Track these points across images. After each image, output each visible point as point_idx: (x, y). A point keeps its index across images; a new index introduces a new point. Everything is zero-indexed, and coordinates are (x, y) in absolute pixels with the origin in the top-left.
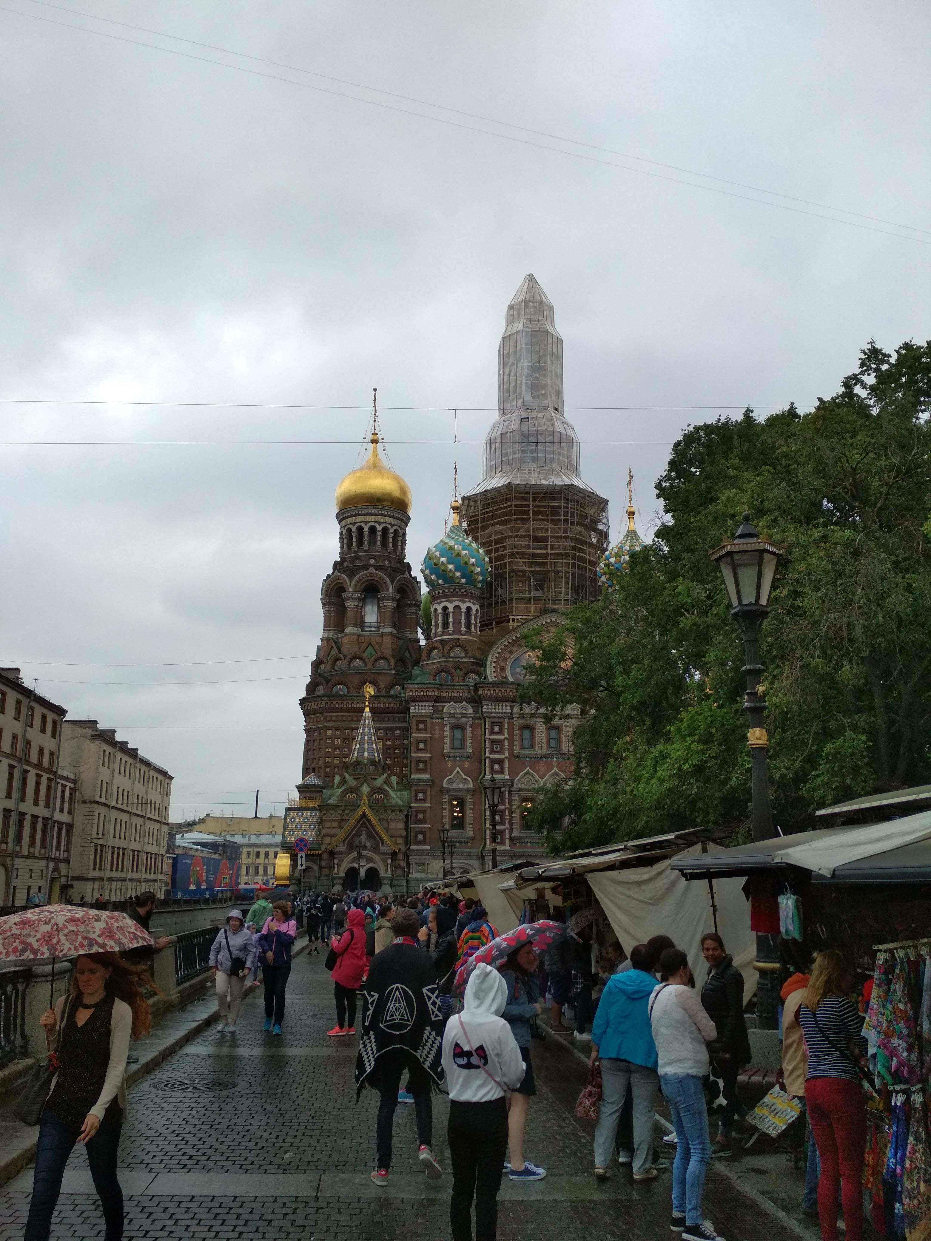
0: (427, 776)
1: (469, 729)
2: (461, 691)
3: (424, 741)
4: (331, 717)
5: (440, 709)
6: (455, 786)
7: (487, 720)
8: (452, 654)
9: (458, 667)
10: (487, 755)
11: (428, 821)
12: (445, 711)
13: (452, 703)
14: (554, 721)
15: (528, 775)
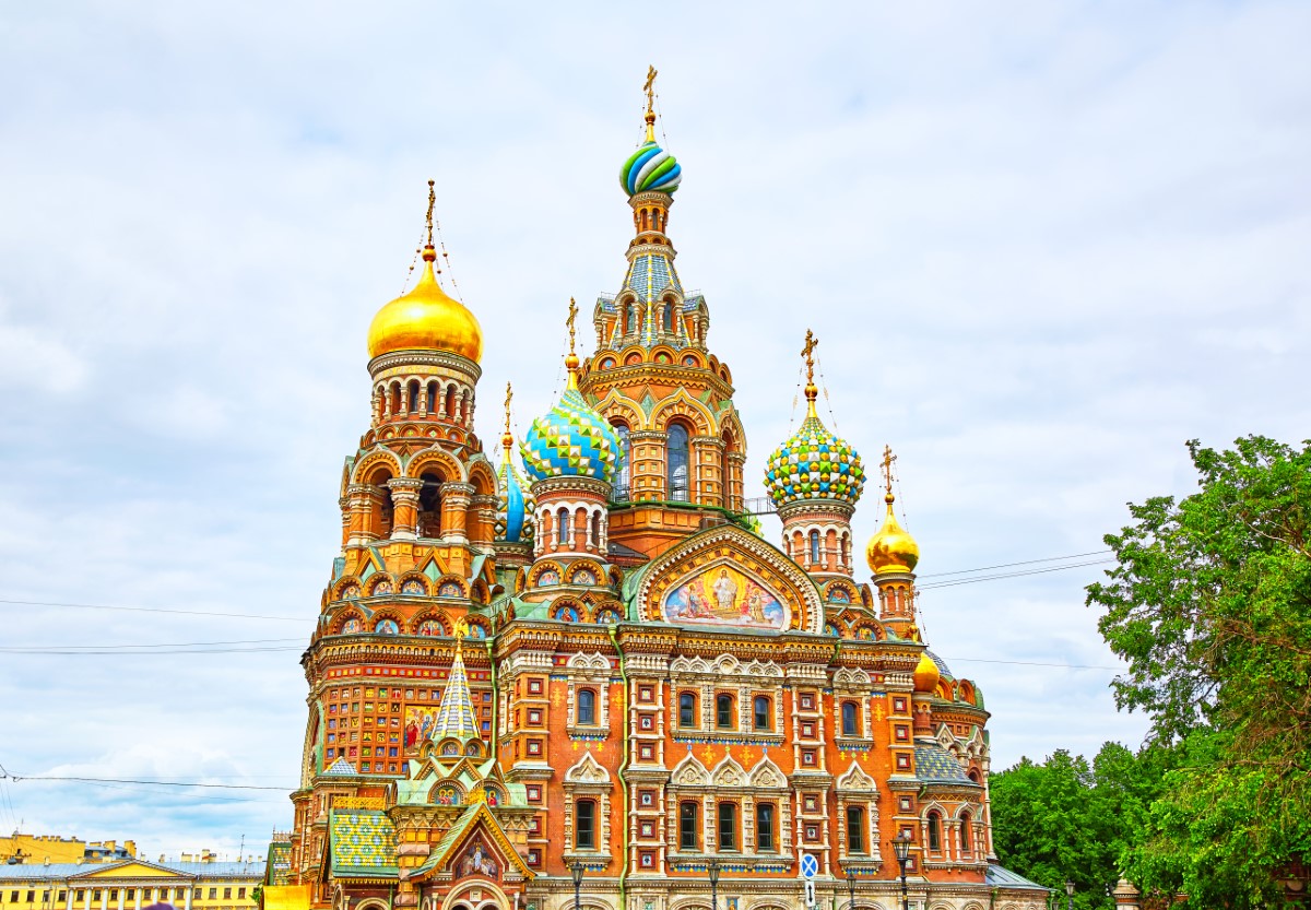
0: (542, 765)
1: (604, 694)
2: (594, 637)
3: (539, 711)
4: (374, 668)
5: (562, 661)
6: (583, 780)
7: (633, 681)
8: (576, 581)
9: (588, 600)
10: (634, 733)
11: (544, 834)
12: (570, 664)
13: (581, 653)
14: (726, 685)
15: (690, 766)
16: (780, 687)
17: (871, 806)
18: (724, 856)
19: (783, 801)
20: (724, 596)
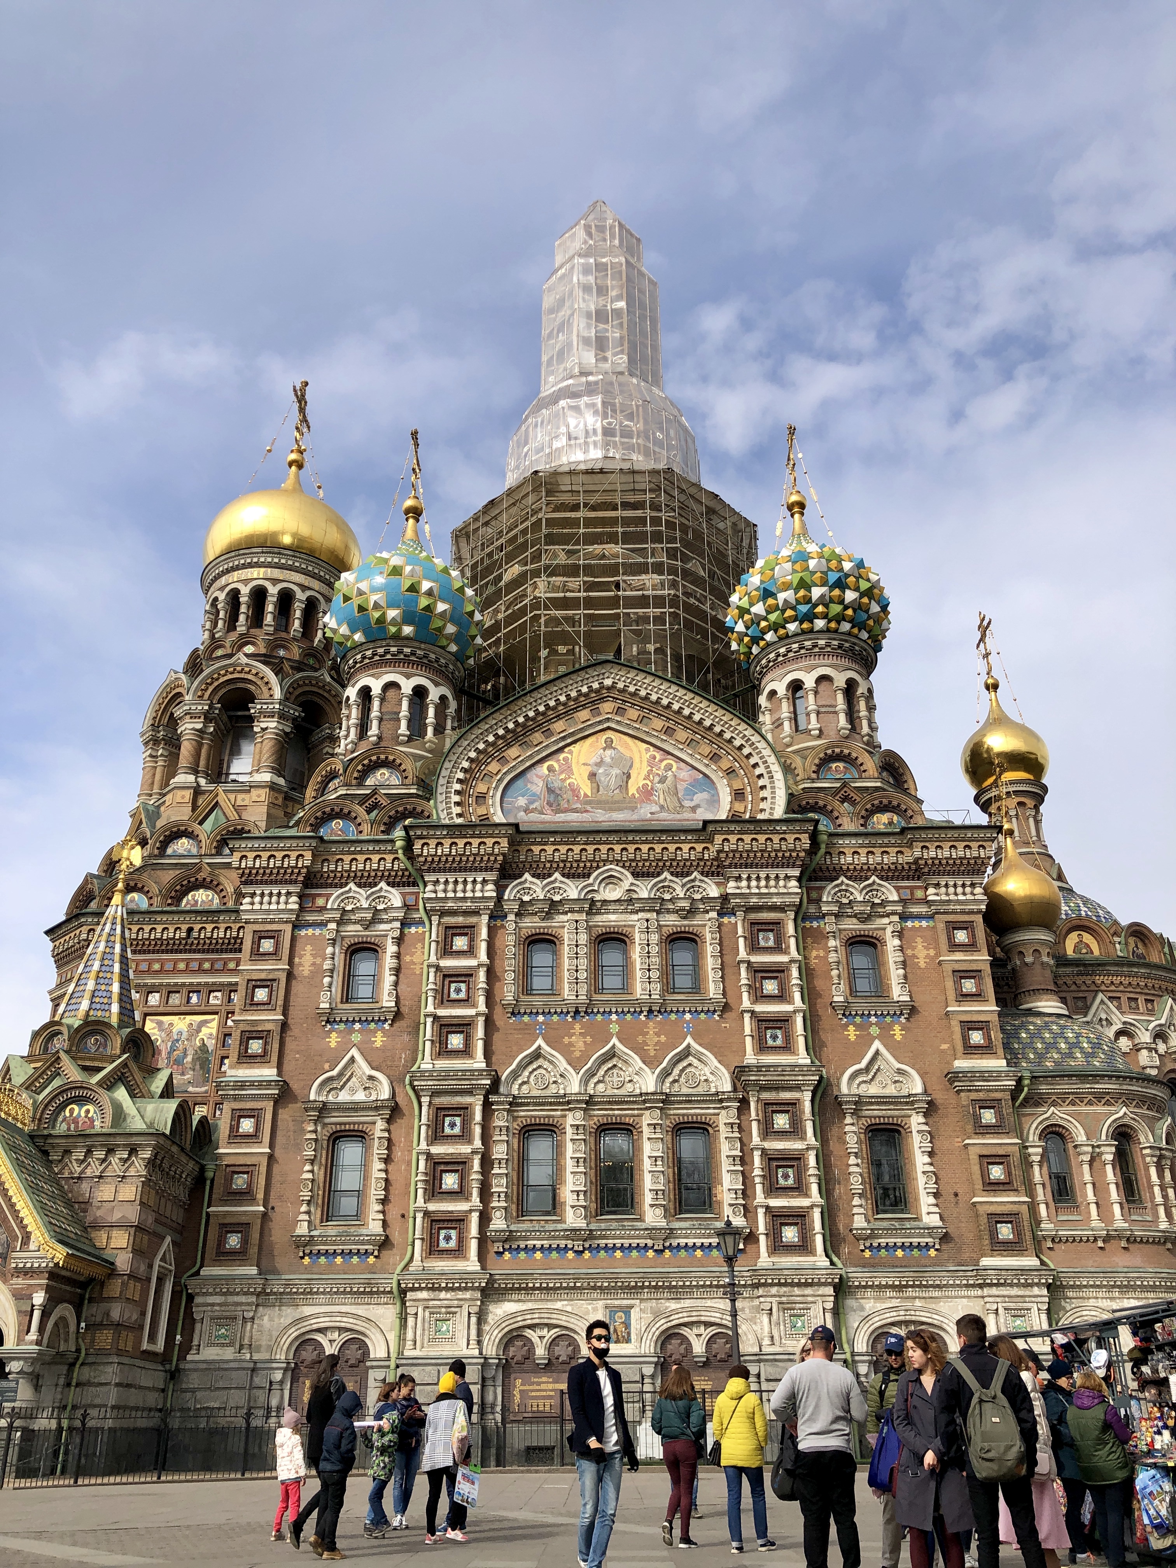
0: (269, 1073)
1: (390, 950)
3: (269, 983)
5: (320, 902)
6: (344, 1096)
7: (437, 922)
8: (369, 782)
9: (376, 806)
10: (429, 1007)
11: (261, 1195)
12: (332, 903)
13: (352, 885)
14: (611, 919)
15: (541, 1061)
16: (713, 914)
17: (916, 1122)
18: (603, 1226)
19: (725, 1118)
20: (610, 777)
